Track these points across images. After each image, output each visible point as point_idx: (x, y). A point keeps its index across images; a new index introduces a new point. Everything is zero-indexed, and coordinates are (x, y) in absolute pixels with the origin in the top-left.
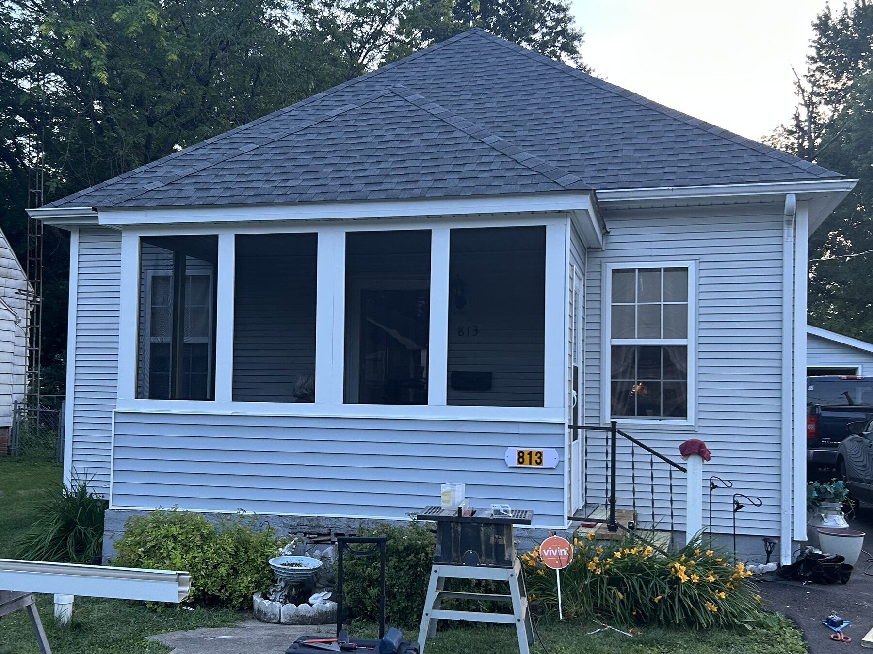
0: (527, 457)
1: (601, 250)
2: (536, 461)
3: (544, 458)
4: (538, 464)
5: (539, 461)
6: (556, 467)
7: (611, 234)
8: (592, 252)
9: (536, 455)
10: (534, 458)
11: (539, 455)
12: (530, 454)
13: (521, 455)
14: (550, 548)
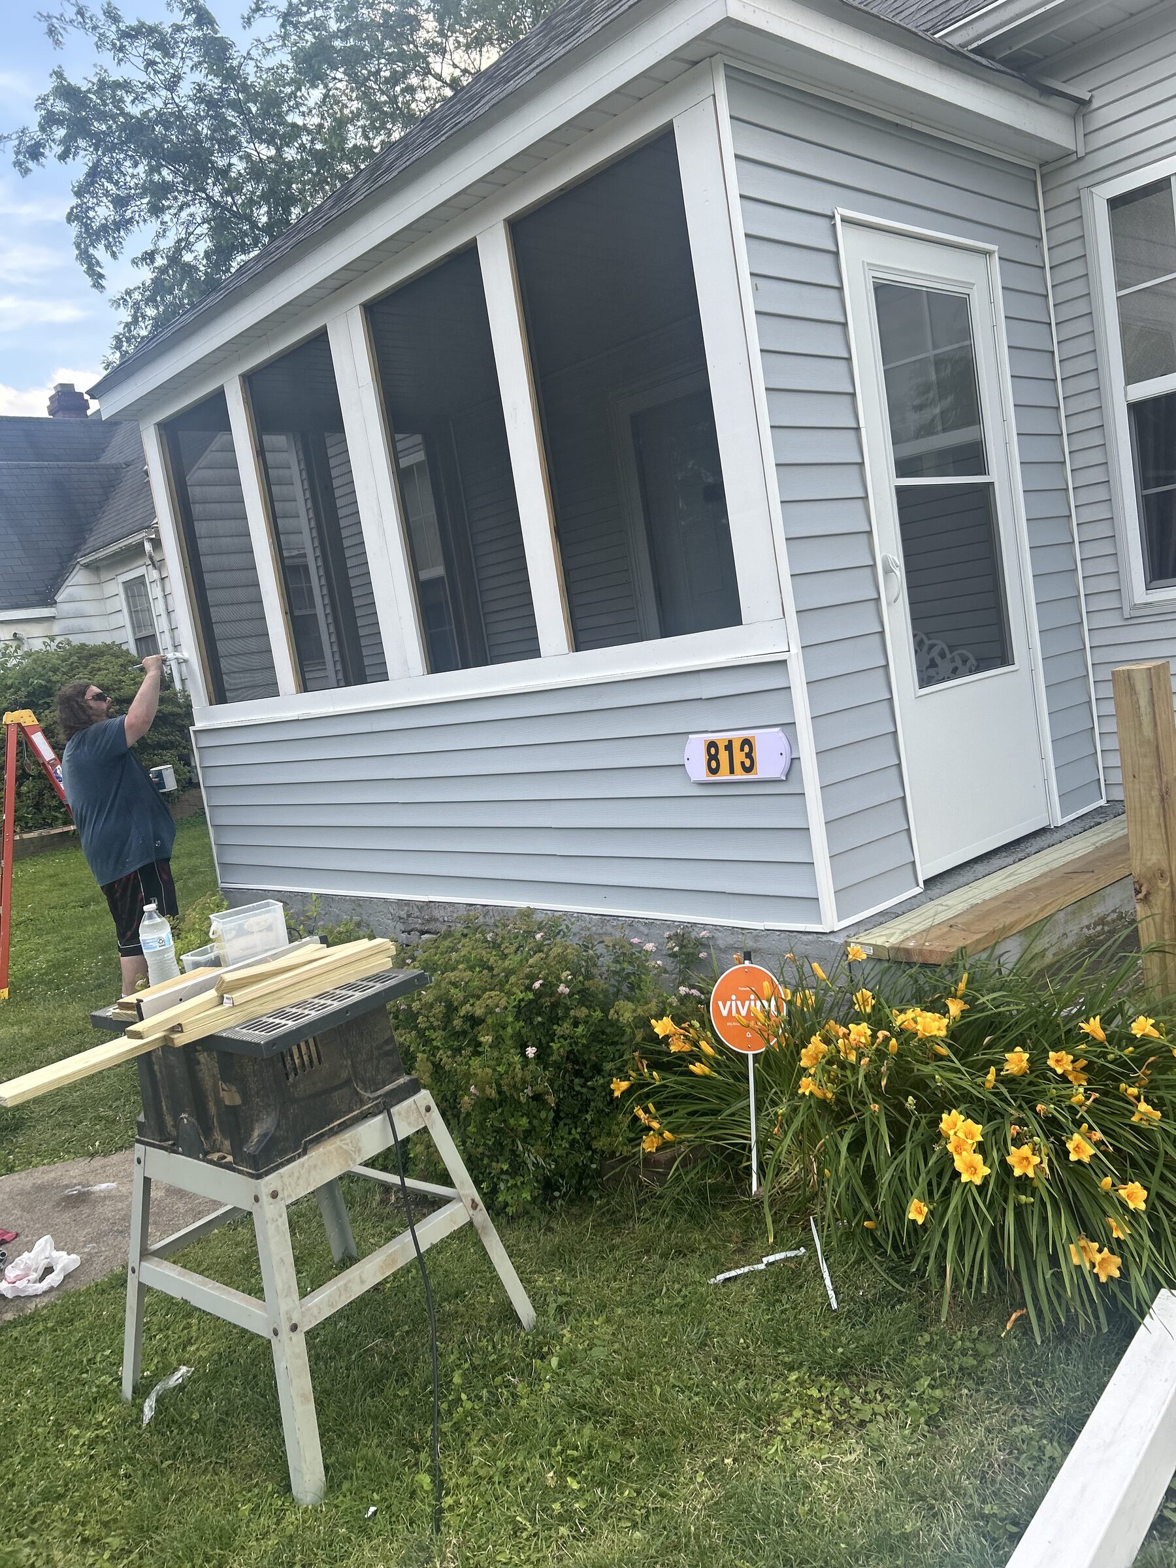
0: (723, 756)
1: (1074, 157)
2: (743, 763)
3: (758, 755)
4: (748, 770)
5: (748, 763)
6: (787, 776)
7: (1095, 105)
8: (1061, 168)
9: (742, 750)
10: (739, 756)
11: (747, 748)
12: (729, 747)
13: (713, 751)
14: (733, 997)
